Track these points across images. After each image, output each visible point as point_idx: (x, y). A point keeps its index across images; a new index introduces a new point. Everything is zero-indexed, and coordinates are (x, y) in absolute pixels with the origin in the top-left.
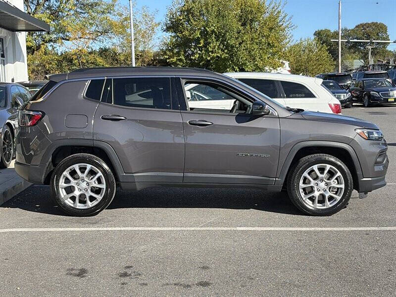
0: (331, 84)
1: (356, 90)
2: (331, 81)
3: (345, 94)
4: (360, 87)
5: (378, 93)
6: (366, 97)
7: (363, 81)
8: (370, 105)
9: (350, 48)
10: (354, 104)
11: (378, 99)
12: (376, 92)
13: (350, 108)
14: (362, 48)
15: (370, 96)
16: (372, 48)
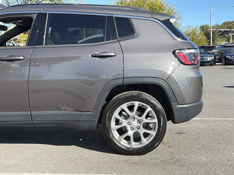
0: (202, 51)
1: (218, 55)
2: (202, 49)
3: (210, 57)
4: (220, 53)
5: (231, 56)
6: (224, 59)
7: (222, 49)
8: (226, 64)
9: (220, 35)
10: (216, 64)
11: (231, 60)
12: (230, 56)
13: (213, 66)
14: (227, 35)
15: (226, 59)
16: (232, 35)
